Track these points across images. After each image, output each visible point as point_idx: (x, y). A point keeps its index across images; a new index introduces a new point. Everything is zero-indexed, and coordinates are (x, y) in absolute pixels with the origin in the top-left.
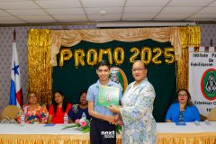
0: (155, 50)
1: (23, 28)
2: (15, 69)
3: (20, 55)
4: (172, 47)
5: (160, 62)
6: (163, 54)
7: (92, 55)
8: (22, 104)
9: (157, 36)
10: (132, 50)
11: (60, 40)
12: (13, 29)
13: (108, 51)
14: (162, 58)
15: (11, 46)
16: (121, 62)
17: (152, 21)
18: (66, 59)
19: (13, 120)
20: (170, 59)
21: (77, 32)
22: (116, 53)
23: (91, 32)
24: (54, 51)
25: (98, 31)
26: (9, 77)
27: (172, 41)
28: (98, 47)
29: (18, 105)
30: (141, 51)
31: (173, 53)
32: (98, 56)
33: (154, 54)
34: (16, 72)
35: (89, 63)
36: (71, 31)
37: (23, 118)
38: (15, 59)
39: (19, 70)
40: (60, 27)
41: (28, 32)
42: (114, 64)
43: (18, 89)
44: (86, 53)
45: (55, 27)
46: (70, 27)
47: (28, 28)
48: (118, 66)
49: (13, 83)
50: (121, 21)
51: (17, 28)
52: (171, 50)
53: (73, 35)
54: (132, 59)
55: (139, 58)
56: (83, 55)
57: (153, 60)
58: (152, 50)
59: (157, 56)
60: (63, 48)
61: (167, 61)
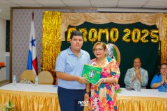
0: (143, 31)
1: (40, 10)
2: (32, 42)
3: (36, 31)
4: (158, 29)
5: (147, 41)
6: (149, 35)
7: (93, 34)
9: (145, 20)
10: (125, 31)
11: (68, 21)
12: (31, 11)
13: (106, 31)
14: (149, 38)
15: (30, 24)
16: (116, 40)
17: (142, 8)
19: (29, 82)
20: (155, 39)
21: (81, 14)
22: (112, 33)
23: (93, 15)
24: (64, 29)
25: (98, 14)
26: (27, 48)
27: (157, 24)
28: (98, 27)
29: (34, 70)
30: (132, 31)
31: (158, 34)
32: (98, 34)
33: (142, 35)
34: (33, 44)
35: (90, 40)
36: (77, 14)
38: (33, 35)
39: (35, 43)
40: (69, 11)
41: (44, 14)
42: (110, 41)
43: (34, 58)
44: (88, 32)
45: (64, 11)
46: (76, 11)
47: (44, 10)
48: (113, 43)
49: (30, 53)
50: (117, 7)
51: (35, 11)
52: (156, 32)
53: (79, 17)
54: (124, 38)
55: (130, 37)
56: (86, 33)
57: (142, 39)
58: (141, 31)
59: (145, 36)
60: (70, 27)
61: (152, 40)
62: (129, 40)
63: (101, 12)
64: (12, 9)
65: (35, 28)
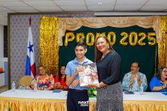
0: (141, 34)
1: (37, 16)
2: (30, 47)
3: (34, 37)
5: (145, 44)
6: (146, 38)
7: (90, 38)
8: (35, 75)
9: (142, 23)
10: (122, 34)
12: (29, 16)
14: (146, 40)
15: (27, 30)
16: (113, 43)
17: (139, 11)
18: (70, 40)
19: (28, 87)
20: (152, 41)
21: (78, 19)
22: (109, 36)
23: (90, 19)
24: (61, 34)
25: (95, 18)
26: (26, 53)
27: (154, 27)
28: (95, 31)
29: (32, 76)
30: (129, 35)
31: (155, 37)
33: (139, 38)
34: (31, 50)
35: (88, 44)
36: (74, 18)
37: (36, 85)
38: (30, 40)
39: (33, 48)
40: (66, 15)
41: (41, 19)
43: (32, 63)
44: (86, 36)
45: (61, 16)
46: (73, 15)
47: (41, 16)
49: (28, 59)
50: (114, 11)
51: (32, 16)
52: (153, 34)
53: (76, 22)
54: (121, 41)
55: (127, 40)
56: (83, 37)
57: (139, 42)
58: (138, 34)
59: (142, 39)
60: (67, 31)
61: (150, 43)
62: (126, 44)
63: (98, 16)
64: (10, 15)
65: (33, 33)
